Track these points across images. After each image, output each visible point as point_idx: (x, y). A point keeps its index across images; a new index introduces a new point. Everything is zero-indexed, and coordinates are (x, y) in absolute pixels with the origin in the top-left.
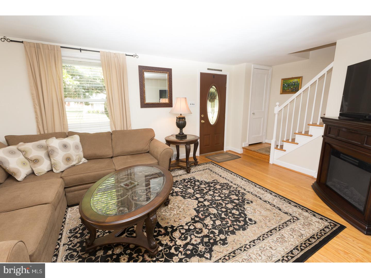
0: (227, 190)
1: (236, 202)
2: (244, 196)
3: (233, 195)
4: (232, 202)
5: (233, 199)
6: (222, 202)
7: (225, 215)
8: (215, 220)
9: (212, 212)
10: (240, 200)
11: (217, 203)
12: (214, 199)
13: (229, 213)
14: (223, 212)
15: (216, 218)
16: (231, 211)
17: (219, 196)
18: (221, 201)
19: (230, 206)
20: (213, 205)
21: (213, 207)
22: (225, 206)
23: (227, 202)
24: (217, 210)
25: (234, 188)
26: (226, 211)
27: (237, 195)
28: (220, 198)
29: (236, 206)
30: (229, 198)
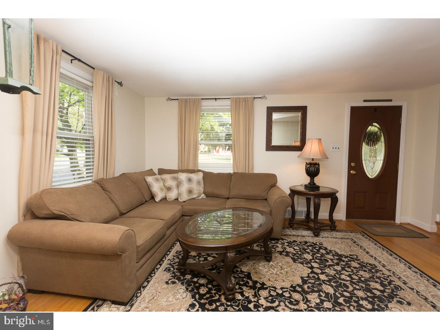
0: (368, 272)
1: (375, 293)
2: (399, 291)
3: (376, 282)
4: (368, 289)
5: (372, 287)
6: (351, 284)
7: (344, 300)
8: (325, 301)
9: (324, 289)
10: (385, 294)
11: (341, 283)
12: (338, 276)
13: (353, 301)
14: (343, 296)
15: (328, 298)
16: (359, 300)
17: (350, 276)
18: (348, 283)
19: (360, 294)
20: (332, 283)
21: (332, 286)
22: (353, 291)
23: (358, 287)
24: (335, 291)
25: (383, 274)
26: (351, 298)
27: (382, 284)
28: (348, 279)
29: (373, 298)
30: (365, 284)
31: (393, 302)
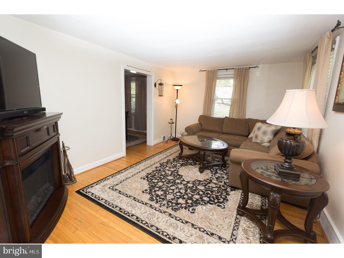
0: (170, 200)
1: (157, 188)
2: (150, 197)
3: (162, 195)
4: (160, 188)
5: (160, 191)
6: (167, 186)
7: (161, 178)
8: (165, 174)
9: (170, 177)
10: (153, 190)
11: (171, 184)
12: (175, 186)
13: (159, 179)
14: (163, 179)
15: (166, 175)
16: (158, 181)
17: (173, 190)
18: (169, 185)
19: (160, 184)
20: (172, 181)
21: (172, 180)
22: (163, 183)
23: (164, 186)
24: (167, 179)
25: (164, 205)
26: (161, 180)
27: (158, 196)
28: (171, 188)
29: (156, 185)
30: (164, 190)
31: (148, 188)
